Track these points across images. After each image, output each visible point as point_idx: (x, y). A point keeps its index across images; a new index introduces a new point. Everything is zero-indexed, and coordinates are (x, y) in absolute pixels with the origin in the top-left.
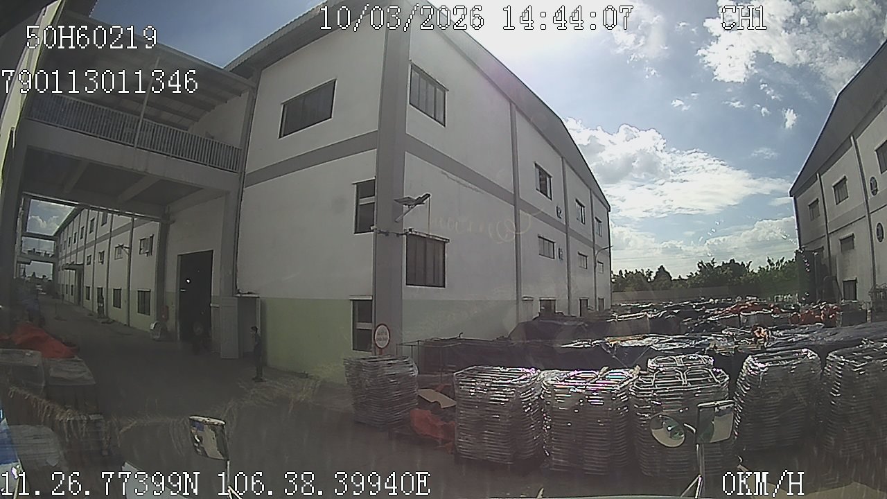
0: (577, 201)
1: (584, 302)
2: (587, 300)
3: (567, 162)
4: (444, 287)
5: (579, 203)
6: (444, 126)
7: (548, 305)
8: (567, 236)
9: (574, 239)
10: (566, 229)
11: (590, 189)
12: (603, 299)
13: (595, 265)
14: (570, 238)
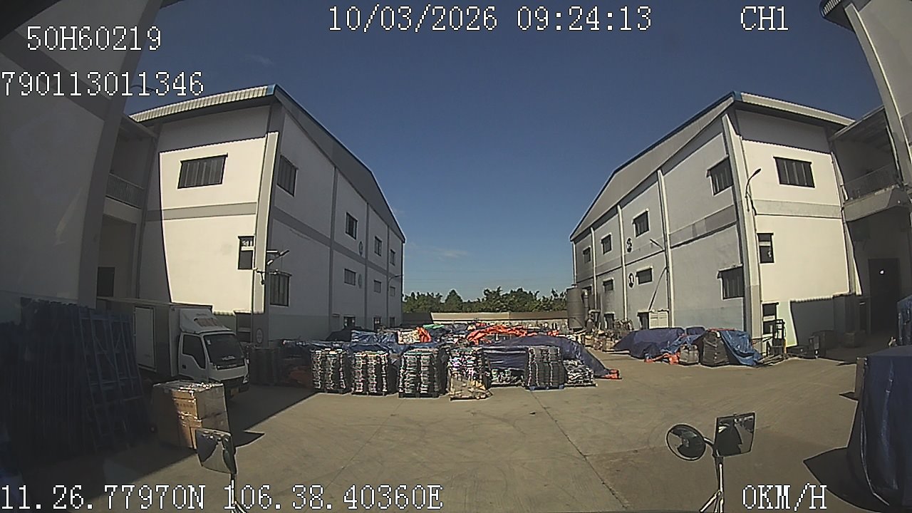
3: (372, 207)
4: (288, 305)
6: (294, 196)
7: (350, 320)
8: (366, 269)
9: (371, 269)
10: (366, 262)
11: (388, 227)
12: (394, 318)
13: (388, 290)
14: (369, 268)
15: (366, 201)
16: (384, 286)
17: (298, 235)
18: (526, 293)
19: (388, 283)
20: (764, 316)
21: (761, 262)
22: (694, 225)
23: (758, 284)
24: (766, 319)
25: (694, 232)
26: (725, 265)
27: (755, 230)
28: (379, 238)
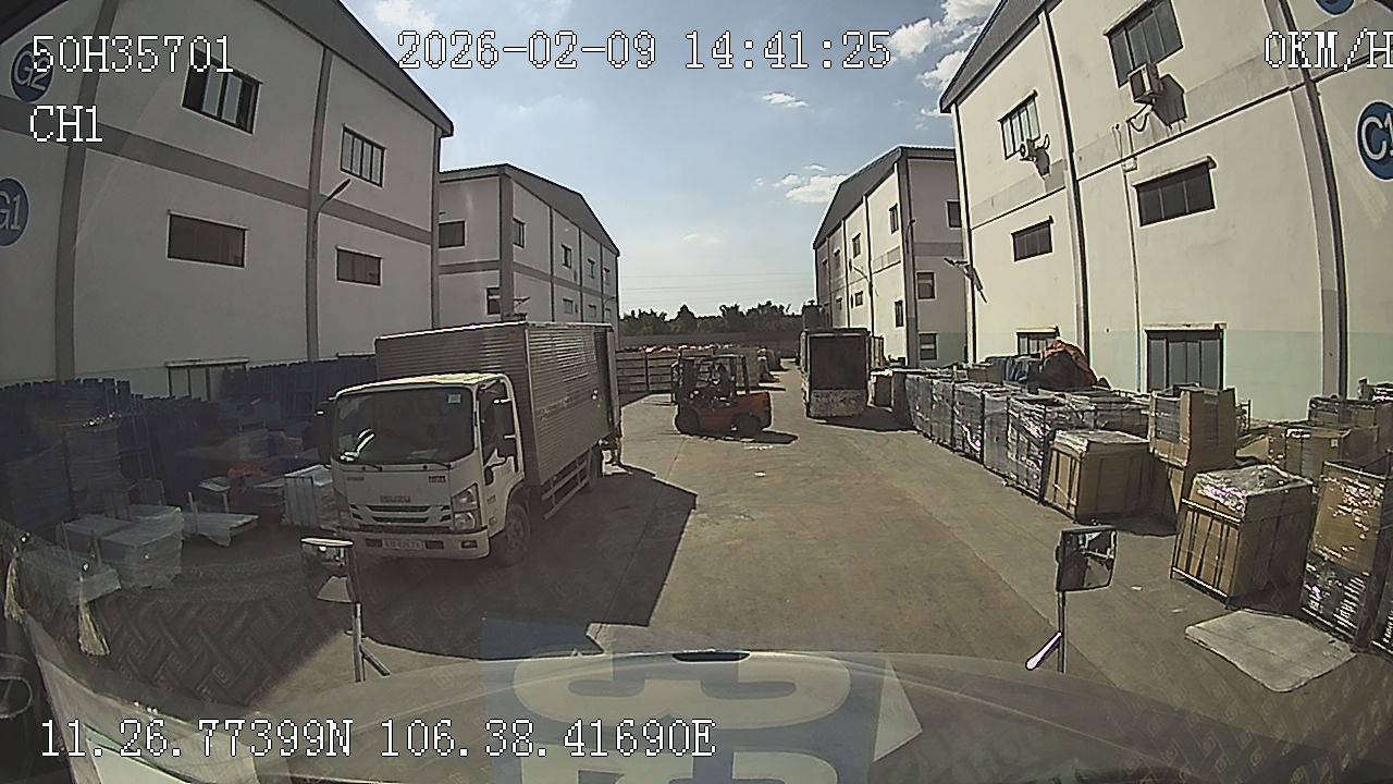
0: (589, 259)
3: (583, 231)
5: (591, 262)
6: (523, 247)
9: (587, 295)
11: (601, 245)
13: (603, 313)
14: (584, 294)
15: (578, 225)
16: (599, 308)
17: (530, 280)
18: (775, 307)
19: (603, 307)
28: (592, 259)
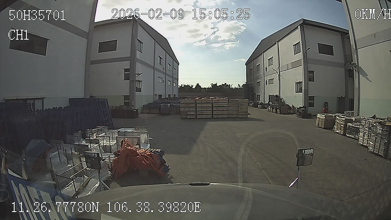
0: (169, 64)
1: (169, 95)
2: (170, 95)
3: (167, 53)
4: (141, 92)
5: (169, 65)
6: (142, 53)
7: (160, 96)
8: (166, 77)
9: (168, 77)
10: (165, 74)
12: (175, 95)
13: (173, 84)
14: (166, 76)
15: (165, 50)
17: (144, 67)
18: (228, 85)
19: (173, 82)
20: (309, 100)
21: (309, 81)
22: (287, 65)
23: (307, 89)
24: (310, 102)
25: (288, 66)
26: (297, 80)
27: (307, 69)
28: (170, 64)
